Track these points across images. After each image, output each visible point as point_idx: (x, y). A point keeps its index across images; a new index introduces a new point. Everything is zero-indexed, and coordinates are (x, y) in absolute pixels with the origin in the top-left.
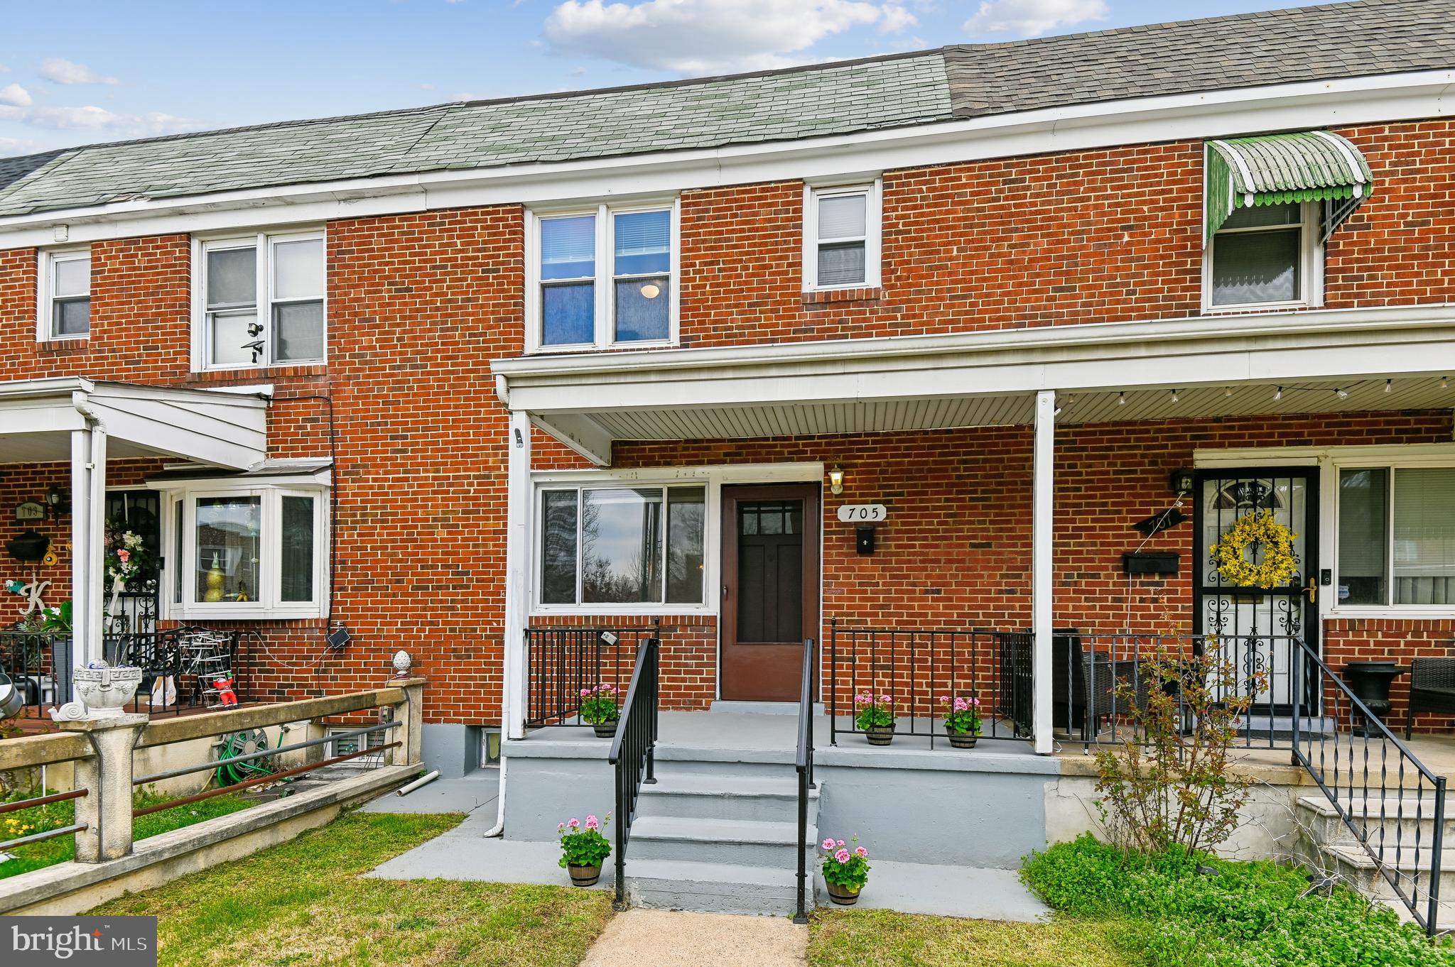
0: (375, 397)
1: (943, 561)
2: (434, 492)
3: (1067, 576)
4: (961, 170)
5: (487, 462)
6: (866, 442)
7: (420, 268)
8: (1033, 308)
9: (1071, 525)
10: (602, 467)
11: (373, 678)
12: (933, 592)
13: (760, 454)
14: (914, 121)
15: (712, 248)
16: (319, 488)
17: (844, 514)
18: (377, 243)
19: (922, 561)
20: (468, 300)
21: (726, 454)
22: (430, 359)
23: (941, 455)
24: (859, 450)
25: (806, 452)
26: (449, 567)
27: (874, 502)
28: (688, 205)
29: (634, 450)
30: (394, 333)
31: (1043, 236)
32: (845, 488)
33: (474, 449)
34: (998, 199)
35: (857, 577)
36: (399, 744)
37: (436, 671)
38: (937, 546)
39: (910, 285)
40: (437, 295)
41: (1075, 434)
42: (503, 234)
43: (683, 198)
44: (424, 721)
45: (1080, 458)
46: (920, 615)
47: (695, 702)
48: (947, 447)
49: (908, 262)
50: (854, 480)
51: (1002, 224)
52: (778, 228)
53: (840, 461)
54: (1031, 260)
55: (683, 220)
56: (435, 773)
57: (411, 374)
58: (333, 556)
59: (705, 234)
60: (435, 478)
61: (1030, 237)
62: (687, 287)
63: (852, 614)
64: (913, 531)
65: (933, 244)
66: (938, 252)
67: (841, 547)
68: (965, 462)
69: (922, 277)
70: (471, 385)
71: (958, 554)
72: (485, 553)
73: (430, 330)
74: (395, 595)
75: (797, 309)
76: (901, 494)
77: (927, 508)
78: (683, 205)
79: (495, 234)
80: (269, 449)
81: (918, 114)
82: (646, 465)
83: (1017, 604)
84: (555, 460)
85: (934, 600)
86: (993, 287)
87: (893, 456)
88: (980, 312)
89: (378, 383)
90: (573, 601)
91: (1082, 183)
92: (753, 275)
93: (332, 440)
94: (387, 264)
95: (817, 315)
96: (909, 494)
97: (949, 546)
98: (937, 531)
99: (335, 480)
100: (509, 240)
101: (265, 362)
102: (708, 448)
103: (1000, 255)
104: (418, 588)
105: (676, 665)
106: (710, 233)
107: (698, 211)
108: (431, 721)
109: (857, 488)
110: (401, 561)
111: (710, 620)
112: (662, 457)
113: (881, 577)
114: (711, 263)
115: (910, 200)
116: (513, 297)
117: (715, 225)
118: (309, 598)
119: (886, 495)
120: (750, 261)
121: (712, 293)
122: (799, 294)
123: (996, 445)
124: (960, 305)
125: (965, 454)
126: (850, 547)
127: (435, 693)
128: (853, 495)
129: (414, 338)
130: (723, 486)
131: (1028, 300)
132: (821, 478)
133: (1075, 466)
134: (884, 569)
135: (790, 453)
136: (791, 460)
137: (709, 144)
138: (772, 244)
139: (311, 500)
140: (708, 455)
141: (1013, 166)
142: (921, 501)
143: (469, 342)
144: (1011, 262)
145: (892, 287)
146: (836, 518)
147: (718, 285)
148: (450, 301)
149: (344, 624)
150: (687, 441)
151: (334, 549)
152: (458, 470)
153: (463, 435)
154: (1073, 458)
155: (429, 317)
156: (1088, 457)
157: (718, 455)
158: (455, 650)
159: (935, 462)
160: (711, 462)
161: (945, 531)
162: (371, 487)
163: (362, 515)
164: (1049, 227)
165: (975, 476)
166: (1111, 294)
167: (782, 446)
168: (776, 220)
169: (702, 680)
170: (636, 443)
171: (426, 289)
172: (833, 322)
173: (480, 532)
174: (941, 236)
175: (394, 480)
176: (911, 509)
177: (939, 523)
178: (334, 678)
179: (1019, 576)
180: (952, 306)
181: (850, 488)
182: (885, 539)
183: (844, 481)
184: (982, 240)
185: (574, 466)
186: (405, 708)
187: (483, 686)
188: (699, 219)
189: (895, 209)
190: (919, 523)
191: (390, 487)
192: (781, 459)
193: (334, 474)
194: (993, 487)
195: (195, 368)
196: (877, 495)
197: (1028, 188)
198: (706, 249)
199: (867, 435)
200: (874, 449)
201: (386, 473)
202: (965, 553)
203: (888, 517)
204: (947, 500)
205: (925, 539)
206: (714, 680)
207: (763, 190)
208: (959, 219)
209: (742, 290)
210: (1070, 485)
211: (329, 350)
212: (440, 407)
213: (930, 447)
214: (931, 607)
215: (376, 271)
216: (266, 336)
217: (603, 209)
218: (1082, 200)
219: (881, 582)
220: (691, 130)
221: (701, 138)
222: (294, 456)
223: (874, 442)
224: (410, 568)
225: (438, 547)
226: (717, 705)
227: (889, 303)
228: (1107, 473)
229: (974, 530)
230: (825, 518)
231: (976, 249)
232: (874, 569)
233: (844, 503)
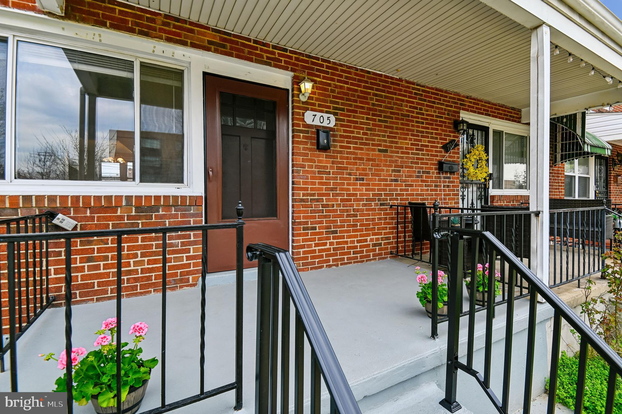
1: (365, 159)
3: (418, 172)
6: (322, 66)
9: (419, 143)
12: (360, 180)
17: (309, 117)
19: (355, 159)
21: (210, 42)
23: (364, 87)
24: (318, 70)
25: (281, 61)
27: (327, 112)
35: (317, 167)
38: (362, 149)
46: (353, 195)
47: (181, 281)
50: (314, 93)
53: (306, 75)
63: (313, 195)
64: (350, 137)
67: (306, 143)
68: (376, 95)
71: (372, 155)
76: (343, 110)
77: (356, 122)
85: (360, 184)
87: (338, 81)
96: (347, 110)
97: (368, 150)
98: (362, 139)
102: (191, 31)
109: (317, 100)
111: (195, 200)
113: (332, 168)
119: (335, 108)
123: (390, 88)
125: (376, 90)
126: (312, 144)
128: (314, 104)
130: (205, 74)
132: (289, 87)
133: (422, 109)
134: (333, 163)
135: (268, 58)
136: (269, 64)
140: (192, 38)
142: (354, 117)
146: (303, 120)
150: (168, 16)
157: (203, 41)
159: (362, 92)
160: (194, 46)
161: (367, 139)
165: (381, 106)
169: (189, 258)
176: (349, 121)
177: (363, 134)
179: (400, 171)
181: (312, 98)
190: (352, 132)
192: (260, 61)
194: (388, 114)
196: (329, 107)
199: (323, 60)
202: (375, 155)
203: (336, 125)
204: (367, 119)
205: (356, 143)
210: (420, 120)
213: (359, 81)
214: (359, 190)
219: (331, 171)
223: (328, 67)
228: (433, 116)
229: (380, 140)
230: (293, 119)
232: (327, 162)
233: (307, 109)
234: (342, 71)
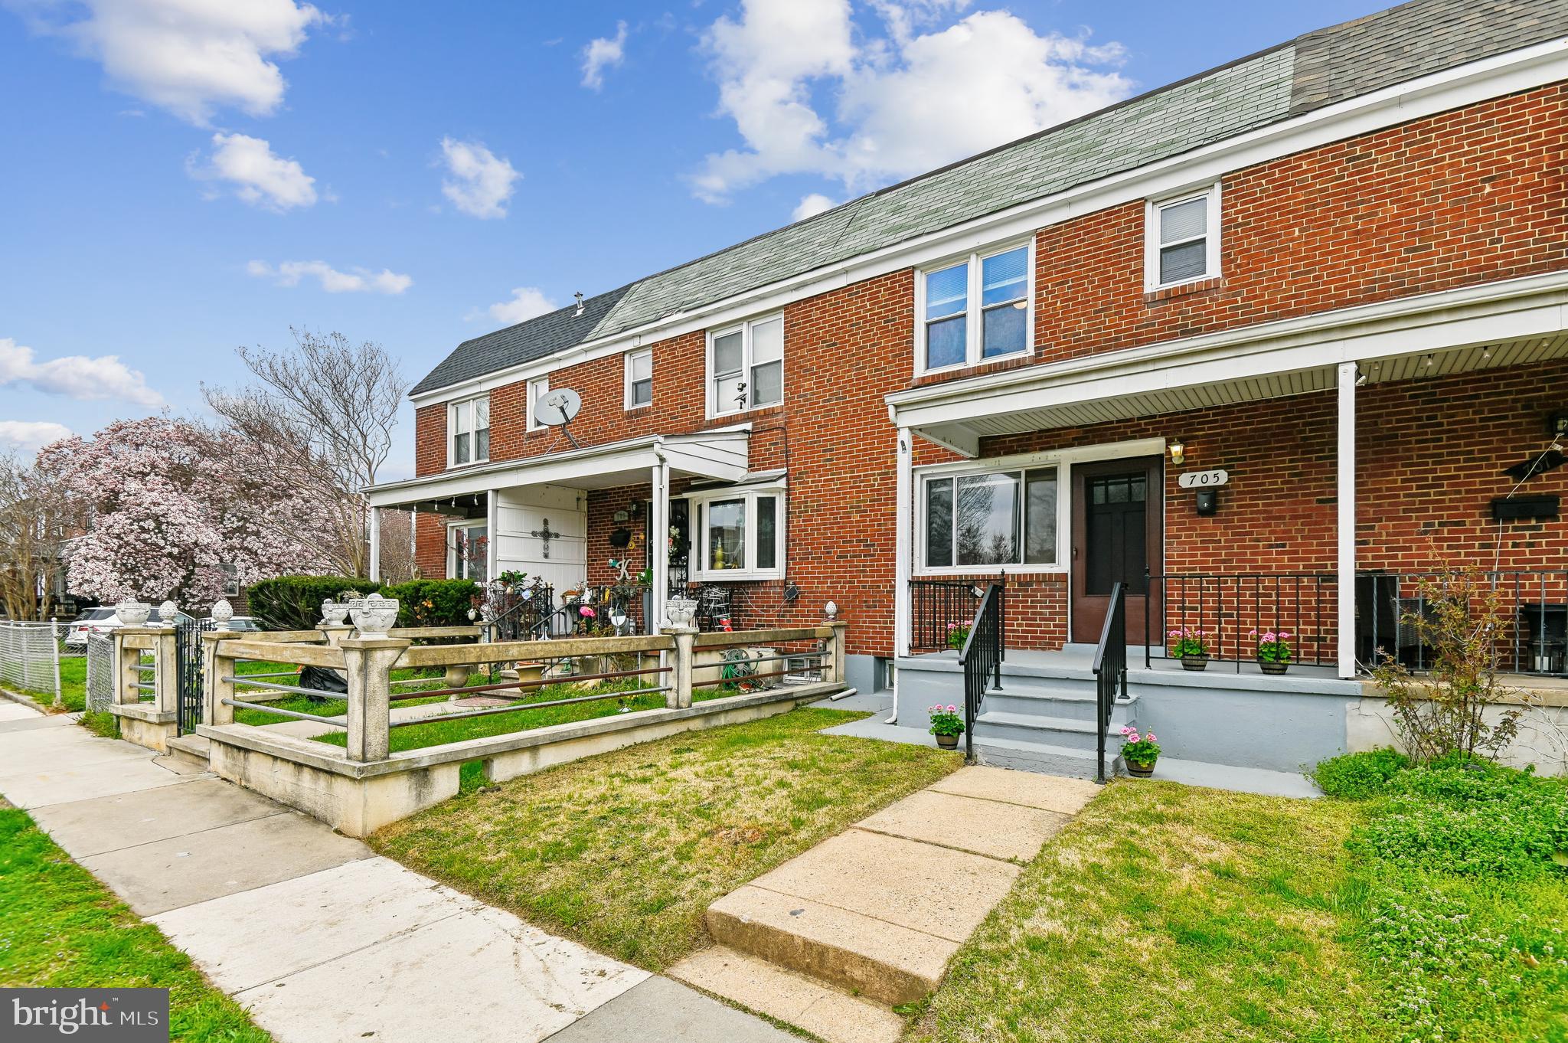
0: (813, 423)
1: (1288, 517)
2: (851, 488)
3: (1426, 525)
4: (1301, 159)
5: (886, 462)
6: (1208, 416)
7: (842, 328)
8: (1383, 272)
9: (1430, 476)
10: (971, 459)
11: (813, 621)
12: (1277, 546)
13: (1105, 435)
14: (1250, 128)
15: (1063, 271)
16: (778, 490)
17: (1185, 481)
18: (815, 314)
19: (1266, 519)
20: (874, 345)
21: (1074, 439)
22: (848, 392)
23: (1284, 420)
24: (1199, 423)
25: (1148, 430)
26: (861, 541)
27: (1215, 468)
28: (1042, 240)
29: (997, 443)
30: (825, 376)
31: (1392, 203)
32: (1186, 458)
33: (878, 453)
34: (1343, 177)
35: (1199, 536)
36: (830, 667)
37: (853, 616)
38: (1281, 504)
39: (1251, 270)
40: (853, 345)
41: (1434, 386)
42: (899, 292)
43: (1038, 235)
44: (846, 652)
45: (1441, 409)
46: (1263, 568)
47: (1049, 644)
48: (1291, 411)
49: (1248, 250)
50: (1195, 451)
51: (1347, 199)
52: (1121, 243)
53: (1182, 435)
54: (1379, 228)
55: (1038, 253)
56: (853, 690)
57: (836, 404)
58: (787, 536)
59: (1057, 260)
60: (851, 477)
61: (1378, 206)
62: (1041, 307)
63: (1194, 569)
64: (1257, 492)
65: (1275, 230)
66: (1279, 236)
67: (1182, 510)
68: (1311, 424)
69: (1263, 261)
70: (876, 407)
71: (1304, 510)
72: (886, 530)
73: (848, 371)
74: (826, 562)
75: (1138, 309)
76: (1244, 459)
77: (1270, 470)
78: (1037, 242)
79: (893, 293)
80: (750, 466)
81: (1255, 119)
82: (1007, 453)
83: (1370, 555)
84: (936, 456)
85: (1278, 553)
86: (1339, 258)
87: (1234, 425)
88: (1325, 283)
89: (815, 413)
90: (950, 564)
91: (1435, 145)
92: (1099, 286)
93: (787, 457)
94: (821, 328)
95: (1158, 311)
96: (1251, 458)
97: (1295, 503)
98: (1282, 490)
99: (788, 484)
100: (903, 296)
101: (747, 408)
102: (1059, 435)
103: (1345, 228)
104: (841, 557)
105: (1032, 613)
106: (1061, 259)
107: (1051, 244)
108: (851, 653)
109: (1198, 457)
110: (829, 538)
111: (1061, 577)
112: (1019, 446)
113: (1222, 535)
114: (1062, 283)
115: (1249, 195)
116: (905, 337)
117: (1065, 252)
118: (773, 566)
119: (1227, 460)
120: (1096, 275)
121: (1062, 307)
122: (1141, 296)
124: (1303, 280)
125: (1311, 416)
126: (1191, 509)
127: (853, 632)
128: (1195, 463)
129: (838, 378)
130: (1073, 465)
131: (1377, 265)
132: (1163, 451)
133: (1435, 417)
134: (1225, 528)
135: (1132, 432)
136: (1134, 438)
137: (1059, 189)
138: (1116, 257)
139: (773, 499)
140: (1058, 441)
141: (1357, 144)
142: (1264, 464)
143: (874, 376)
144: (1358, 232)
145: (1232, 274)
146: (1178, 485)
147: (1067, 300)
148: (862, 348)
149: (794, 583)
150: (1041, 431)
151: (788, 532)
152: (867, 470)
153: (870, 444)
154: (1432, 410)
155: (848, 361)
156: (1450, 408)
157: (1068, 440)
158: (866, 602)
159: (1278, 427)
160: (1061, 447)
161: (1290, 489)
162: (810, 487)
163: (805, 507)
164: (1399, 193)
165: (1323, 436)
166: (1472, 246)
167: (1125, 427)
168: (1119, 237)
169: (1055, 626)
170: (999, 437)
171: (846, 342)
172: (1174, 314)
173: (882, 515)
174: (1281, 221)
175: (825, 481)
176: (1253, 472)
177: (1282, 483)
178: (789, 621)
179: (1372, 528)
180: (1295, 282)
181: (1192, 457)
182: (1227, 501)
183: (1184, 452)
184: (1325, 218)
185: (950, 460)
186: (833, 642)
187: (885, 628)
188: (1051, 250)
189: (1234, 206)
190: (1263, 484)
191: (822, 486)
192: (1124, 438)
193: (788, 480)
195: (708, 418)
196: (1219, 461)
197: (1375, 161)
198: (1057, 273)
199: (1211, 409)
200: (1216, 421)
201: (820, 476)
202: (1311, 509)
203: (1229, 480)
204: (1291, 461)
205: (1269, 498)
206: (1066, 626)
207: (1108, 215)
208: (1301, 202)
209: (1089, 301)
210: (1429, 436)
211: (785, 395)
212: (854, 426)
213: (1272, 414)
214: (1275, 560)
215: (814, 335)
216: (747, 390)
217: (973, 257)
218: (1435, 161)
219: (1223, 539)
220: (1045, 179)
221: (1054, 185)
222: (764, 469)
223: (1214, 415)
224: (836, 542)
225: (854, 527)
226: (1068, 646)
227: (1229, 289)
228: (1473, 421)
229: (1321, 487)
230: (1167, 486)
231: (1319, 226)
232: (1215, 528)
233: (1185, 471)
234: (1239, 411)
